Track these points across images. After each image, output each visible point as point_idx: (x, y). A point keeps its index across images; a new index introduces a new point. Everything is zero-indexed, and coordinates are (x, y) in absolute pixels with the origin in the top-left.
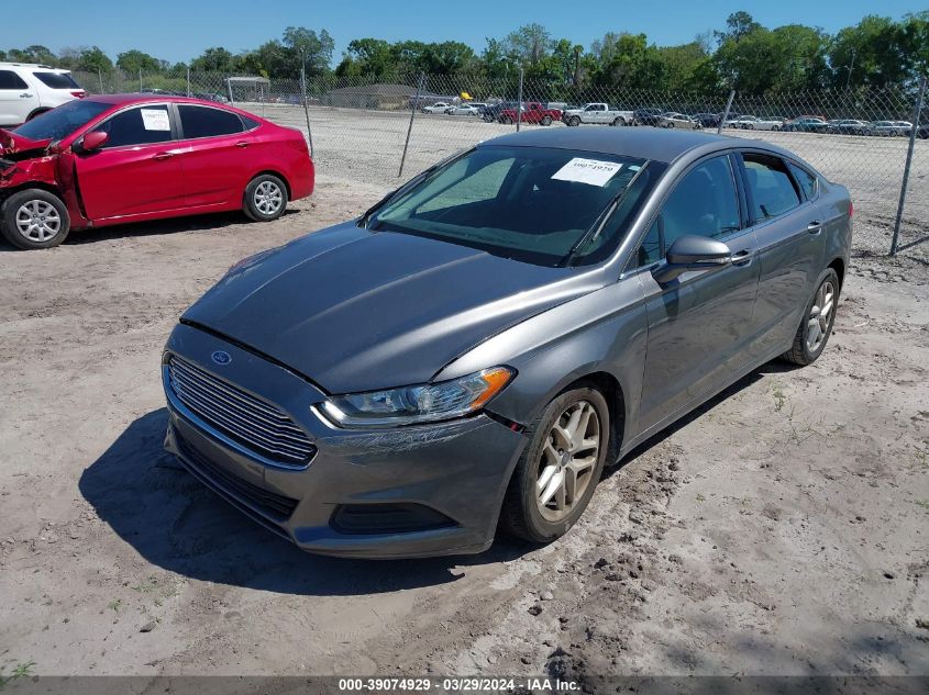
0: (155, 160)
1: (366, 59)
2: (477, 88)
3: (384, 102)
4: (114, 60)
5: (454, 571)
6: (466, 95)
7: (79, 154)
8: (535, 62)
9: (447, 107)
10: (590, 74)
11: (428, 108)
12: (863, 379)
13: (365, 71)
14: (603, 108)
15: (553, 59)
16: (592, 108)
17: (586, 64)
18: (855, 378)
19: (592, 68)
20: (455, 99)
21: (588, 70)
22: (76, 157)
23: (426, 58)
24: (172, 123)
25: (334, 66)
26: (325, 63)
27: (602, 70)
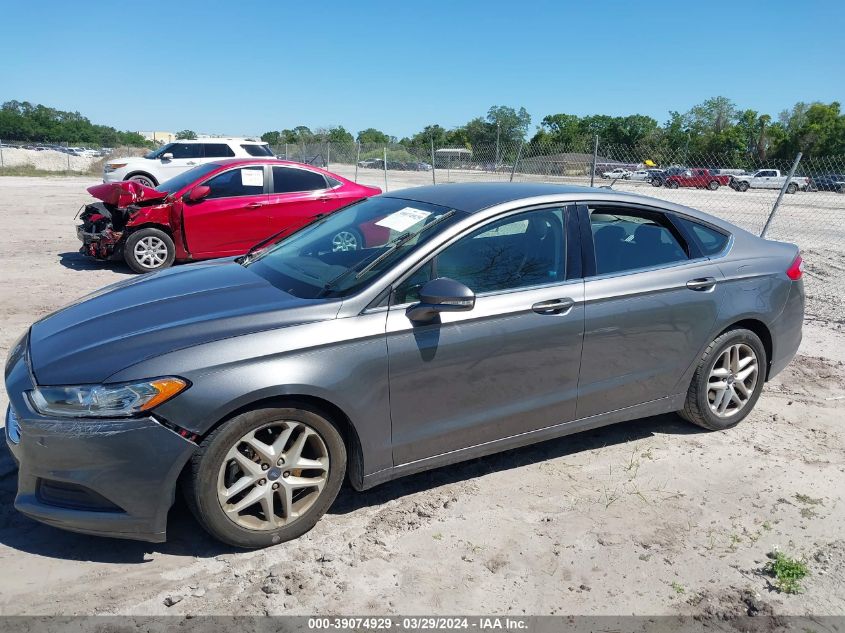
0: (246, 208)
1: (557, 132)
2: (658, 156)
3: (569, 168)
4: (356, 136)
5: (147, 556)
6: (650, 163)
7: (187, 203)
8: (717, 131)
9: (625, 173)
10: (775, 142)
11: (607, 174)
12: (767, 452)
13: (556, 140)
14: (775, 174)
15: (737, 130)
16: (764, 174)
17: (771, 133)
18: (760, 450)
19: (779, 136)
20: (639, 166)
21: (774, 139)
22: (184, 205)
23: (611, 130)
24: (266, 181)
25: (528, 138)
26: (521, 136)
27: (788, 138)
